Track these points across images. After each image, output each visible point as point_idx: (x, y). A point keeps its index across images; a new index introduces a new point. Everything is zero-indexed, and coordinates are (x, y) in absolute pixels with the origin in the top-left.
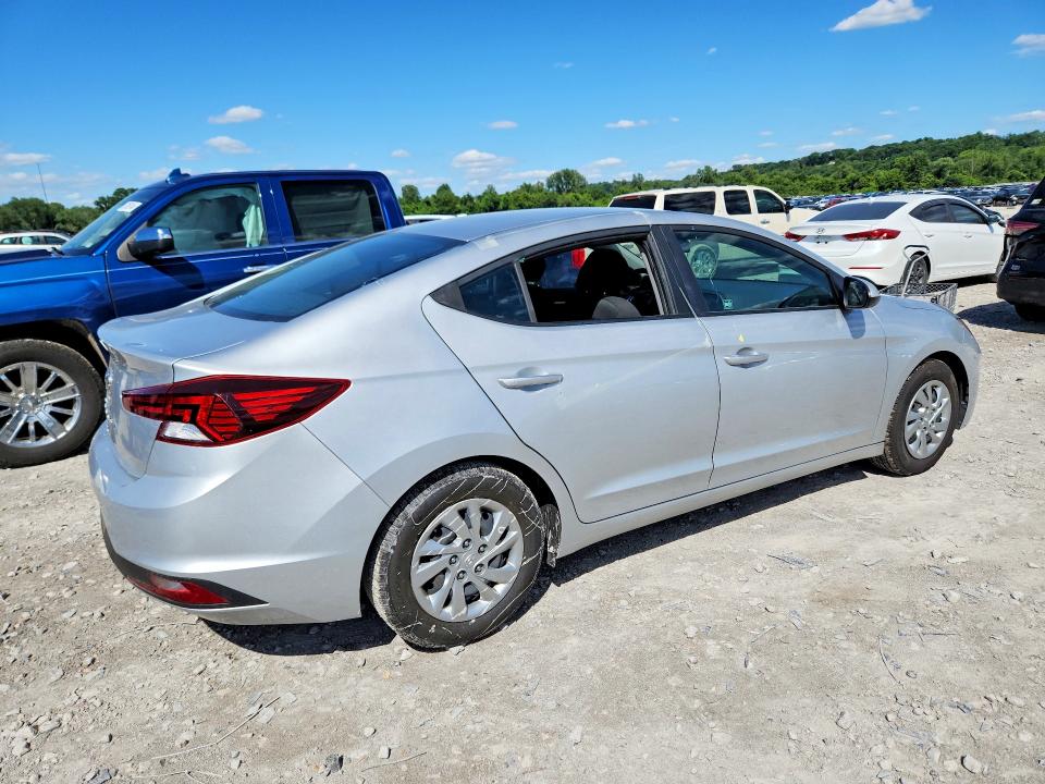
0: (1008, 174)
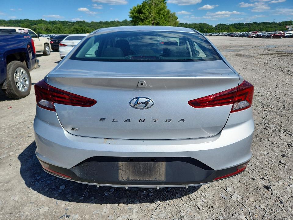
0: (53, 31)
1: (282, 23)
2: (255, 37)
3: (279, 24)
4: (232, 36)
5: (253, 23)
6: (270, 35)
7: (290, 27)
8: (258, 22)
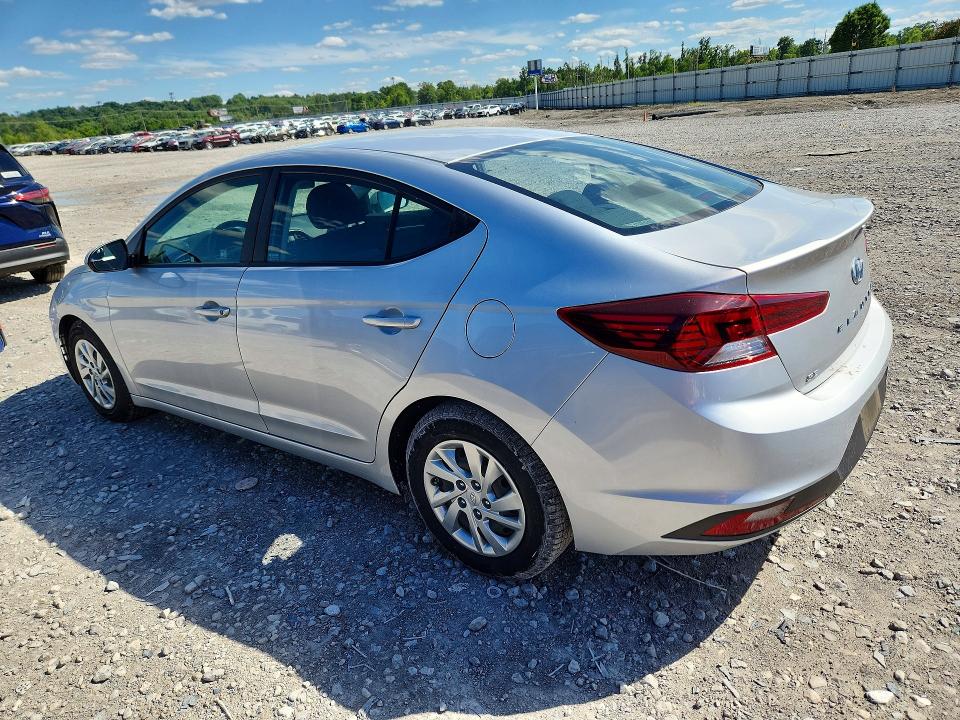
1: (193, 103)
2: (155, 149)
3: (188, 106)
4: (71, 152)
5: (106, 104)
6: (200, 140)
7: (222, 113)
8: (122, 102)
